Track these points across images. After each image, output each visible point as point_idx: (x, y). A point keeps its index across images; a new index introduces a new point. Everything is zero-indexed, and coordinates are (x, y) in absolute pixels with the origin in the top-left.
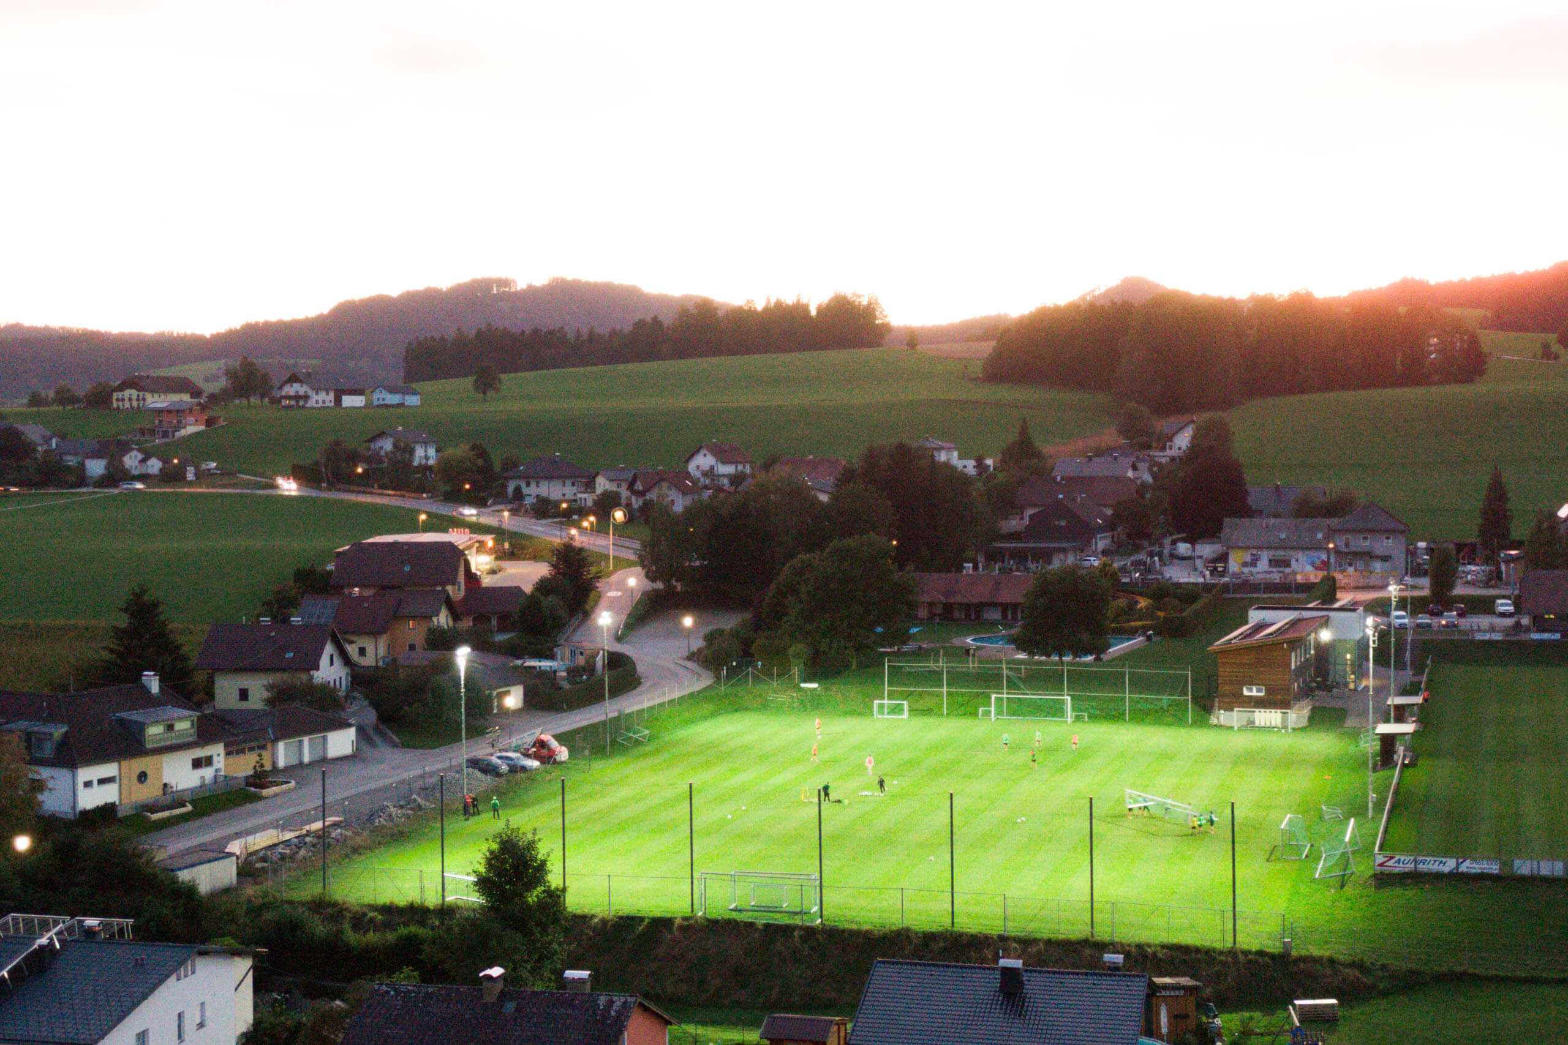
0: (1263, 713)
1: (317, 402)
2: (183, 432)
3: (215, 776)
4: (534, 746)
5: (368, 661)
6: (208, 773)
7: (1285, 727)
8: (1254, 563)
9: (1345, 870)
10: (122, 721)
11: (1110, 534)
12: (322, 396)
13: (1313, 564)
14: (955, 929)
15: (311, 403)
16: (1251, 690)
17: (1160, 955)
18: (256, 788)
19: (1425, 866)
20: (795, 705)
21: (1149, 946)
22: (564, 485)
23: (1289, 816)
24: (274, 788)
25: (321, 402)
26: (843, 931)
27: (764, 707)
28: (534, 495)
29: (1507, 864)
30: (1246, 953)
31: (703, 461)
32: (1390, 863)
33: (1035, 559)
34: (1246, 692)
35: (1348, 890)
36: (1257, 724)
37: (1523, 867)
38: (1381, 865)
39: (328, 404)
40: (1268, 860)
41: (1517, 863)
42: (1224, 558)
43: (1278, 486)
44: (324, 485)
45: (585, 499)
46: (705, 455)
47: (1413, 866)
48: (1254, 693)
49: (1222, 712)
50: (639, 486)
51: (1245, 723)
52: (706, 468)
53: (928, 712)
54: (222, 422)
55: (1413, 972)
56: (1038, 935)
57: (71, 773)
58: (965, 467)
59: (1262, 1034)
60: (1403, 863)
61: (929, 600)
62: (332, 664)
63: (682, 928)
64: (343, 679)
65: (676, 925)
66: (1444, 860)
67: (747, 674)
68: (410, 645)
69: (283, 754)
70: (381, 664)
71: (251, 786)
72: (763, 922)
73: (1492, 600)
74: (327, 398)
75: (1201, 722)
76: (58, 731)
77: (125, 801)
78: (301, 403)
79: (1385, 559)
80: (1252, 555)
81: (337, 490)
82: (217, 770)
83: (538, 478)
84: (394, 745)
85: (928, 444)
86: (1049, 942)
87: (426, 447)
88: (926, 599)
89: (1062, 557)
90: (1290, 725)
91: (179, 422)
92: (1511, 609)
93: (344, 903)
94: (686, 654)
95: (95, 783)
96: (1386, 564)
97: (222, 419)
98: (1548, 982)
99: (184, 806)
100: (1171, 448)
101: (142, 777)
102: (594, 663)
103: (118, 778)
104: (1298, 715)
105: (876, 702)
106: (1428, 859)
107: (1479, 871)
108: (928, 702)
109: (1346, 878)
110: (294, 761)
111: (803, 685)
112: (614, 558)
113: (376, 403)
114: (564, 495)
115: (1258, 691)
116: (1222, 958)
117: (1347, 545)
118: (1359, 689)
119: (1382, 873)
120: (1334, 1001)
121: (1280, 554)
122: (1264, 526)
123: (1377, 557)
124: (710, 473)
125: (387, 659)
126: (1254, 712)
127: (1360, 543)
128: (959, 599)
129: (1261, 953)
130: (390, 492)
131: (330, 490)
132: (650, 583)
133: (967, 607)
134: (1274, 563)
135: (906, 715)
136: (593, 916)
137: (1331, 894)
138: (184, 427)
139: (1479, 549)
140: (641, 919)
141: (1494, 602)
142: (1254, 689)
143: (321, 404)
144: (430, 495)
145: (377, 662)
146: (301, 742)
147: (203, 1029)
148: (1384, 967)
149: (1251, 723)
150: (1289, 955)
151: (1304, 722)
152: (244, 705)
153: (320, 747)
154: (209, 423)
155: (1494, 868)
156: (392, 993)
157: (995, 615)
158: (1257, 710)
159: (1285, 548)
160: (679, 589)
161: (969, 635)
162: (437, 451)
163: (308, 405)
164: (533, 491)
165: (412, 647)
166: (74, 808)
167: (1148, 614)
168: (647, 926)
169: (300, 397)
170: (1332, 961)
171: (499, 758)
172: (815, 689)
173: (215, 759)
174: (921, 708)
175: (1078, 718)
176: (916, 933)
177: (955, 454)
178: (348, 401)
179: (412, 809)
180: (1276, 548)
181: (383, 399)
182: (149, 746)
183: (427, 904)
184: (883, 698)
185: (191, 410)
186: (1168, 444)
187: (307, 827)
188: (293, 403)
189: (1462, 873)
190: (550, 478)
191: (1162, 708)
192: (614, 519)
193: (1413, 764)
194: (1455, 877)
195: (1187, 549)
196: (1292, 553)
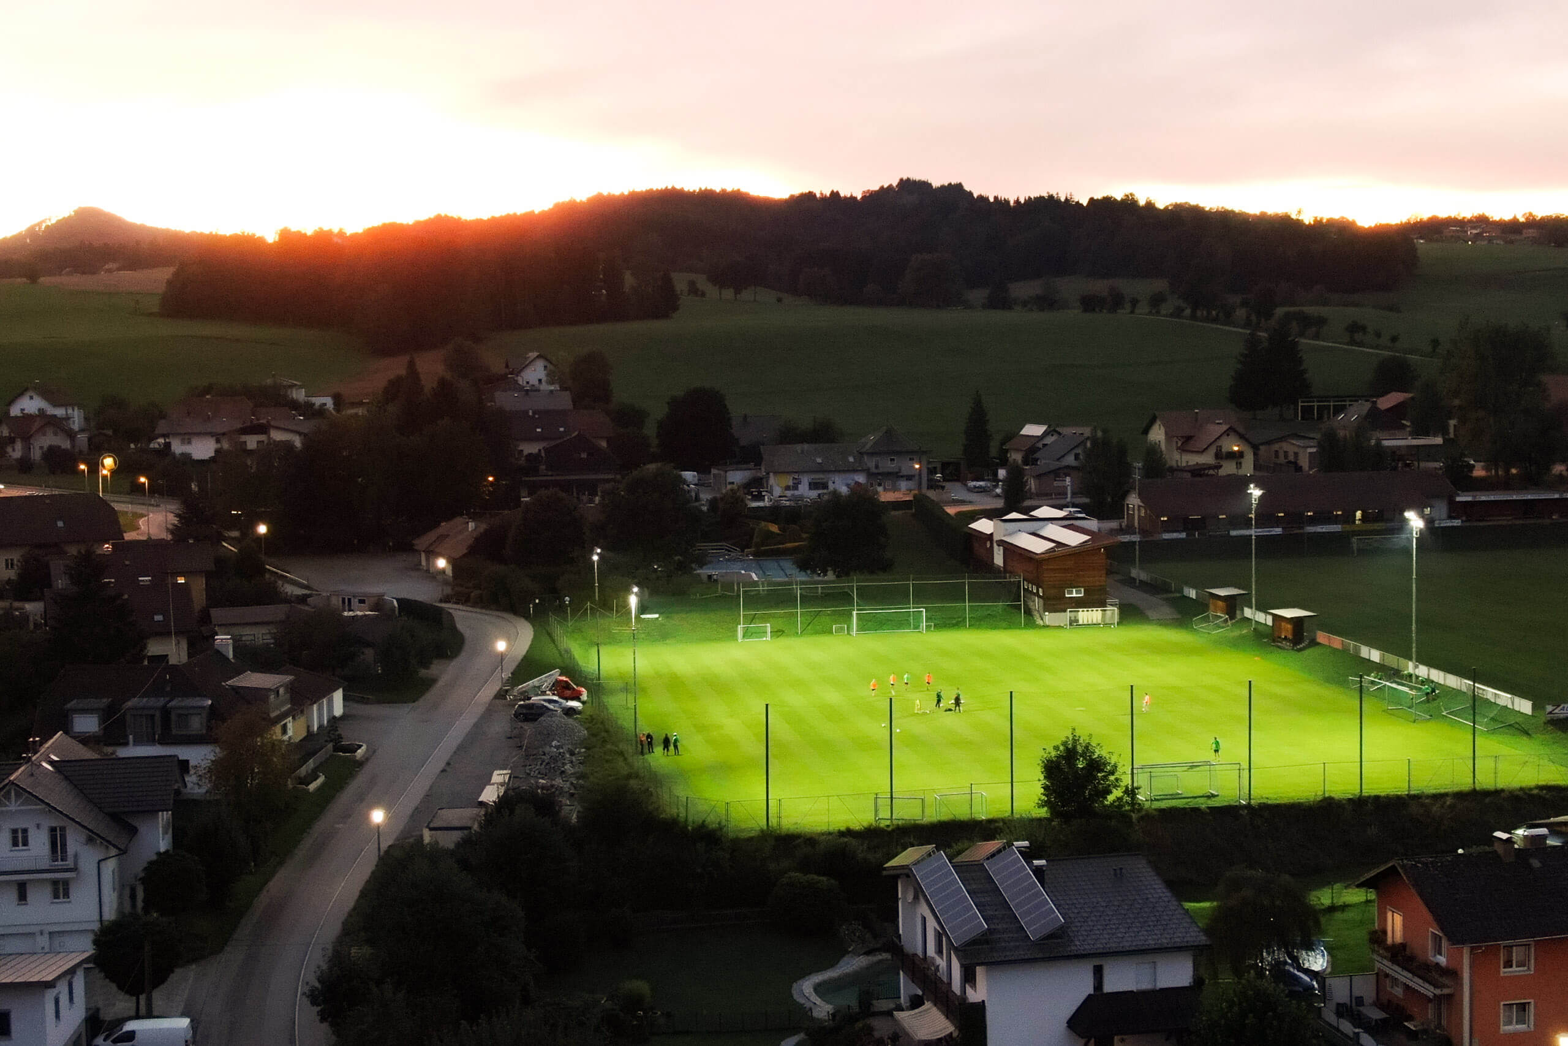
0: (1085, 613)
4: (554, 688)
7: (1104, 623)
8: (795, 488)
10: (236, 689)
13: (847, 485)
16: (1071, 593)
18: (343, 752)
32: (1556, 711)
34: (1067, 595)
38: (1550, 713)
46: (31, 398)
48: (1075, 595)
49: (1047, 613)
51: (1070, 622)
53: (780, 633)
67: (587, 609)
69: (316, 716)
71: (337, 750)
75: (1033, 624)
79: (909, 478)
80: (793, 479)
96: (910, 483)
99: (319, 775)
104: (1111, 612)
105: (739, 626)
110: (319, 723)
111: (643, 616)
115: (1078, 592)
117: (877, 467)
119: (1552, 720)
121: (818, 477)
122: (799, 451)
123: (902, 477)
126: (1078, 611)
127: (888, 465)
134: (813, 486)
135: (769, 638)
139: (964, 468)
142: (1074, 591)
146: (322, 703)
149: (1075, 621)
153: (330, 707)
158: (1081, 610)
159: (821, 472)
172: (656, 619)
177: (303, 391)
180: (814, 472)
182: (272, 715)
191: (998, 613)
195: (694, 476)
196: (830, 475)
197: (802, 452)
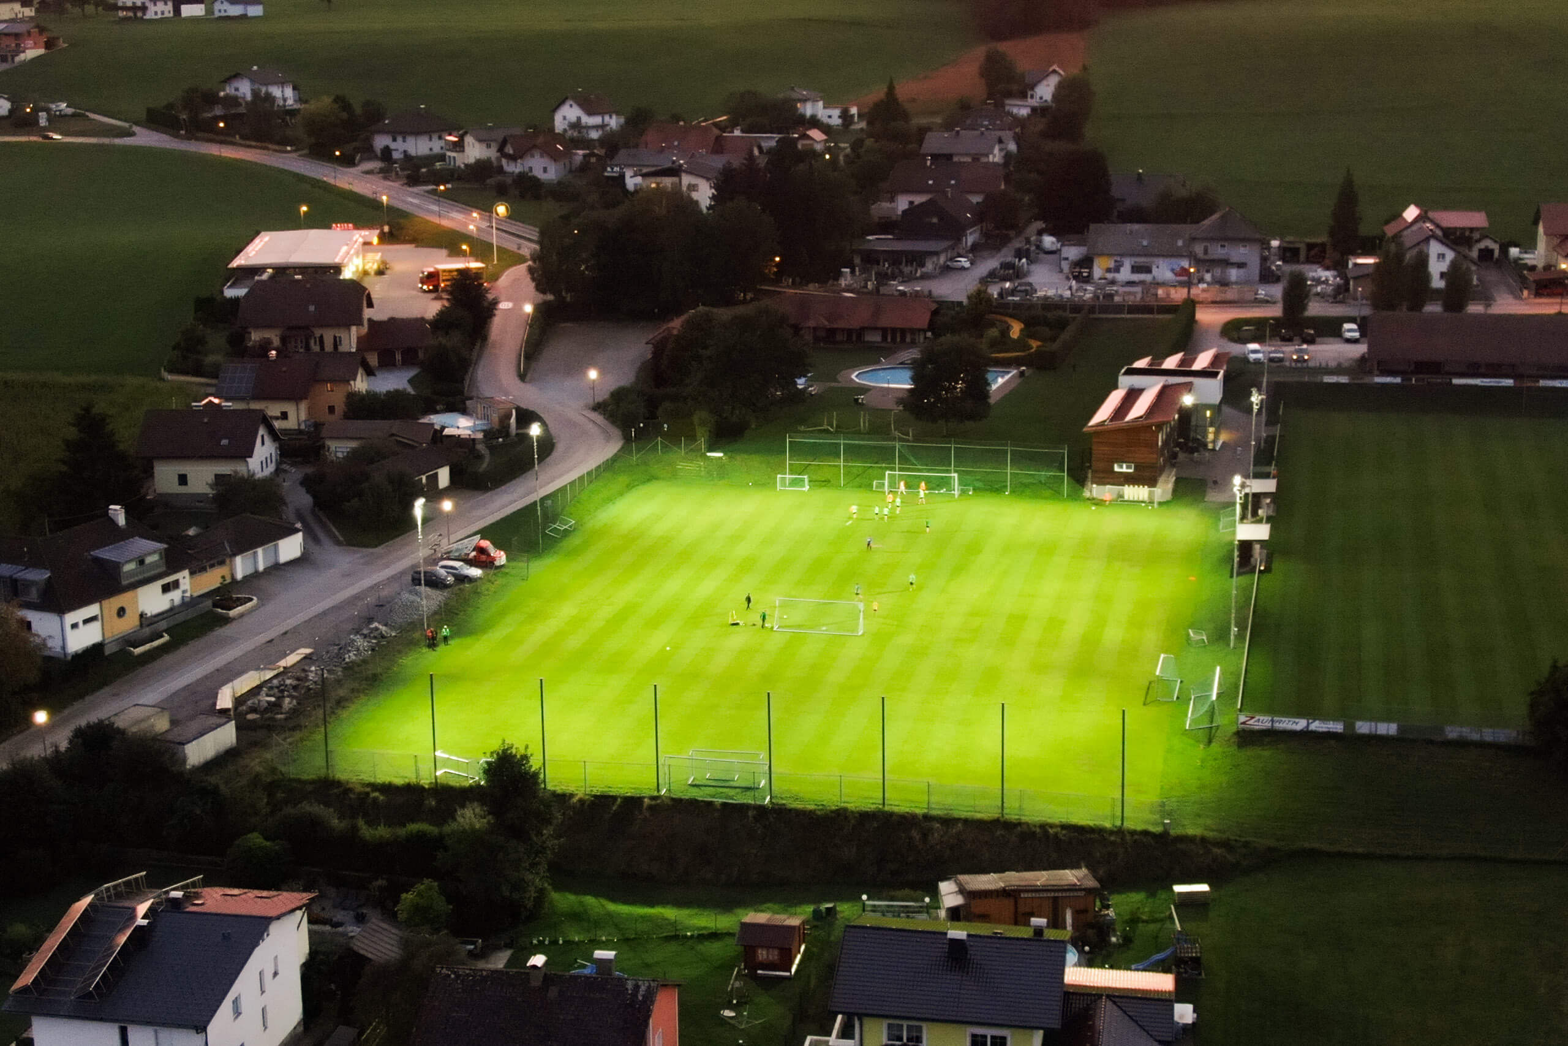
0: (1131, 489)
1: (156, 13)
2: (22, 57)
3: (183, 597)
4: (473, 550)
5: (291, 423)
6: (176, 596)
7: (1151, 502)
8: (1117, 270)
9: (1212, 722)
10: (96, 560)
11: (979, 227)
12: (160, 6)
13: (1172, 270)
14: (887, 808)
15: (150, 15)
16: (1121, 467)
17: (1060, 836)
18: (222, 609)
19: (1281, 725)
20: (703, 474)
21: (1052, 826)
22: (431, 139)
23: (1162, 656)
24: (239, 608)
25: (159, 13)
26: (790, 810)
27: (674, 476)
28: (401, 149)
29: (1350, 726)
30: (1133, 833)
31: (568, 114)
32: (1251, 722)
33: (909, 262)
34: (1116, 468)
35: (1215, 747)
36: (1126, 498)
37: (1363, 727)
38: (1243, 723)
39: (167, 15)
40: (1145, 704)
41: (1358, 724)
42: (1086, 262)
43: (1139, 174)
44: (182, 132)
45: (454, 158)
46: (571, 106)
47: (1270, 725)
48: (1124, 469)
49: (1094, 486)
50: (509, 150)
51: (1115, 496)
52: (574, 119)
53: (826, 483)
54: (62, 45)
55: (1270, 850)
56: (956, 814)
57: (58, 618)
58: (830, 117)
59: (1147, 922)
60: (1262, 722)
61: (815, 325)
62: (263, 443)
63: (651, 808)
64: (273, 455)
65: (645, 805)
66: (1297, 720)
67: (657, 443)
68: (329, 407)
69: (241, 567)
70: (303, 427)
71: (218, 607)
72: (721, 800)
73: (1339, 321)
74: (167, 10)
75: (1075, 496)
76: (41, 576)
77: (108, 635)
78: (139, 14)
79: (1241, 265)
80: (1116, 261)
81: (197, 139)
82: (184, 592)
83: (405, 134)
84: (338, 543)
85: (794, 95)
86: (966, 821)
87: (283, 87)
88: (812, 323)
89: (935, 259)
90: (1157, 499)
91: (18, 45)
92: (1357, 335)
93: (348, 782)
94: (591, 402)
95: (81, 624)
96: (1242, 271)
97: (61, 40)
98: (1381, 857)
99: (162, 636)
100: (1032, 97)
101: (121, 612)
102: (509, 425)
103: (100, 617)
104: (1164, 489)
105: (779, 476)
106: (1283, 719)
107: (1326, 730)
108: (826, 474)
109: (1213, 731)
110: (250, 571)
111: (709, 454)
112: (499, 248)
113: (217, 14)
114: (431, 149)
115: (1128, 467)
116: (1112, 838)
117: (1206, 252)
118: (1217, 449)
119: (1244, 730)
120: (1204, 888)
121: (1141, 260)
122: (1128, 232)
123: (1233, 264)
124: (577, 125)
125: (308, 423)
126: (1123, 487)
127: (1218, 251)
128: (841, 324)
129: (1145, 833)
130: (254, 143)
131: (189, 139)
132: (542, 295)
133: (850, 332)
134: (1135, 269)
135: (807, 487)
136: (572, 795)
137: (1200, 750)
138: (24, 52)
139: (1329, 251)
140: (614, 798)
141: (1341, 326)
142: (1124, 466)
143: (159, 16)
144: (294, 148)
145: (299, 425)
146: (255, 553)
147: (278, 977)
148: (1246, 844)
149: (1121, 496)
150: (1168, 834)
151: (1169, 497)
152: (183, 490)
153: (273, 554)
154: (48, 45)
155: (1338, 727)
156: (453, 976)
157: (875, 338)
158: (1126, 485)
159: (1146, 255)
160: (568, 299)
161: (855, 366)
162: (294, 89)
163: (147, 17)
164: (401, 147)
165: (331, 409)
166: (64, 647)
167: (1021, 345)
168: (620, 806)
169: (139, 8)
170: (1203, 840)
171: (443, 567)
172: (720, 458)
173: (181, 581)
174: (819, 478)
175: (963, 492)
176: (852, 812)
177: (821, 104)
178: (187, 10)
179: (375, 638)
180: (1139, 255)
181: (225, 11)
182: (125, 582)
183: (422, 782)
184: (785, 474)
185: (29, 33)
186: (1029, 93)
187: (283, 663)
188: (131, 14)
189: (1312, 732)
190: (417, 133)
191: (1040, 482)
192: (497, 214)
193: (1268, 570)
194: (1306, 734)
195: (1053, 243)
196: (1155, 260)
197: (1131, 232)
